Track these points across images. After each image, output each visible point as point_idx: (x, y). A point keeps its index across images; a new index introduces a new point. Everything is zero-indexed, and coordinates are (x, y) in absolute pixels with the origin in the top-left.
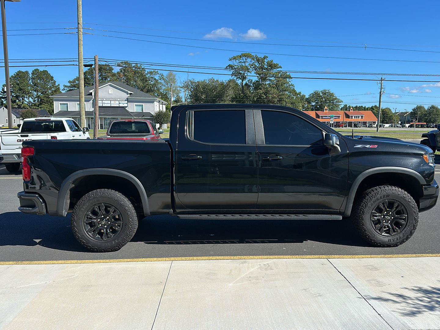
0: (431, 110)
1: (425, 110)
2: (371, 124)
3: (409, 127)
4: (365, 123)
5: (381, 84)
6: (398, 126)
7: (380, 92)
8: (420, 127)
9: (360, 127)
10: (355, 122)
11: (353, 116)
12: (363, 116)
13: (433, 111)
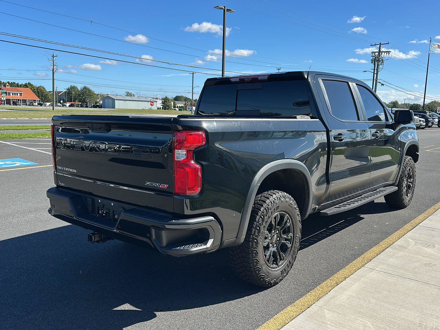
0: (84, 90)
1: (78, 90)
2: (31, 103)
3: (70, 106)
4: (24, 101)
5: (53, 61)
6: (59, 105)
7: (53, 70)
8: (80, 106)
9: (20, 105)
10: (14, 99)
11: (10, 93)
12: (22, 93)
13: (85, 92)
